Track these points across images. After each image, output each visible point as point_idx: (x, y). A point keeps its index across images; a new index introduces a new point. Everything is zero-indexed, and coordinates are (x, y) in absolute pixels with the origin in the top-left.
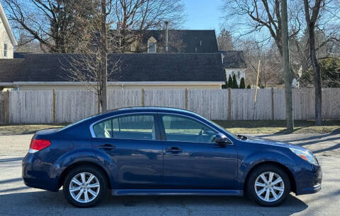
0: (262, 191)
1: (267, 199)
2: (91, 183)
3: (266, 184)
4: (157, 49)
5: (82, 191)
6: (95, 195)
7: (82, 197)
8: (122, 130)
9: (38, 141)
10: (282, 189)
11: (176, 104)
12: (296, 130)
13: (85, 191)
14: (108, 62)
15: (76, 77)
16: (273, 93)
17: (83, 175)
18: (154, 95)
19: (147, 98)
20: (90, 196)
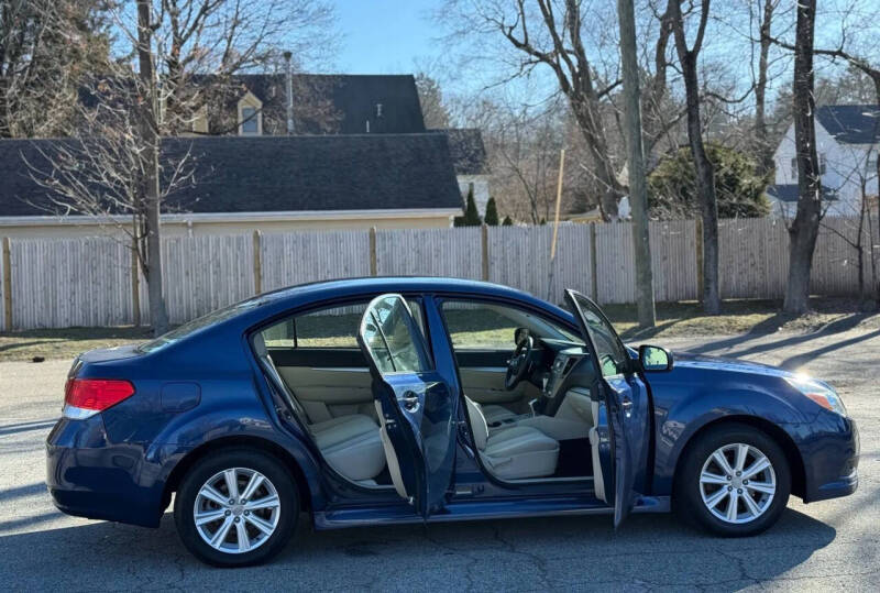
0: (718, 497)
1: (732, 517)
2: (254, 497)
3: (729, 478)
4: (264, 127)
5: (229, 521)
6: (268, 530)
7: (232, 537)
8: (302, 343)
9: (95, 384)
10: (769, 489)
11: (346, 269)
12: (662, 328)
13: (237, 520)
14: (163, 161)
15: (71, 201)
16: (594, 235)
17: (230, 476)
18: (287, 248)
19: (268, 257)
20: (253, 533)
